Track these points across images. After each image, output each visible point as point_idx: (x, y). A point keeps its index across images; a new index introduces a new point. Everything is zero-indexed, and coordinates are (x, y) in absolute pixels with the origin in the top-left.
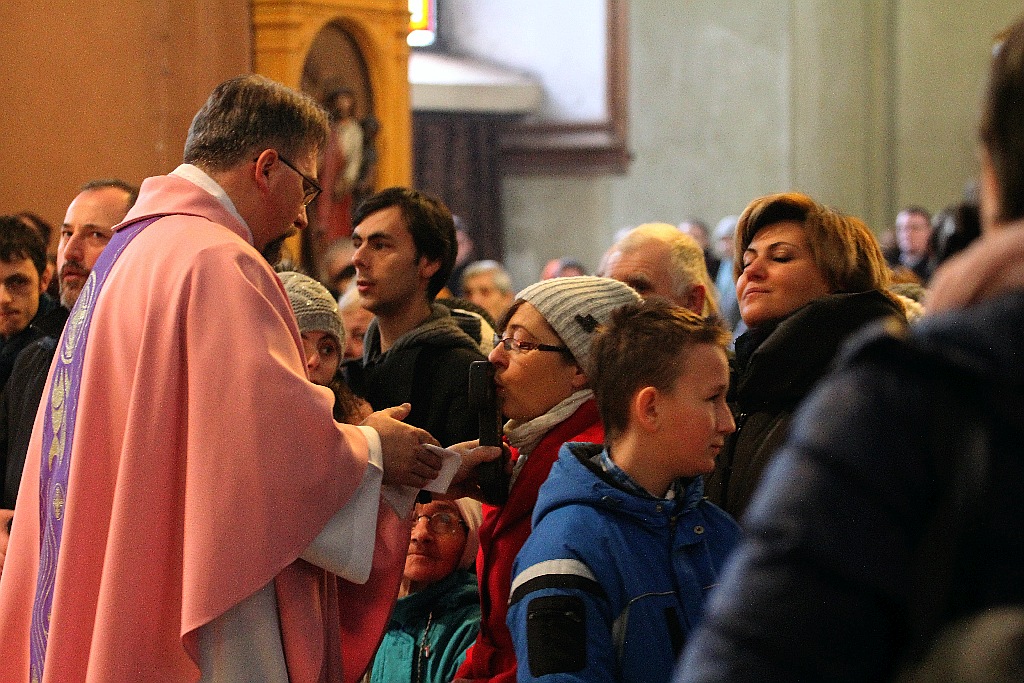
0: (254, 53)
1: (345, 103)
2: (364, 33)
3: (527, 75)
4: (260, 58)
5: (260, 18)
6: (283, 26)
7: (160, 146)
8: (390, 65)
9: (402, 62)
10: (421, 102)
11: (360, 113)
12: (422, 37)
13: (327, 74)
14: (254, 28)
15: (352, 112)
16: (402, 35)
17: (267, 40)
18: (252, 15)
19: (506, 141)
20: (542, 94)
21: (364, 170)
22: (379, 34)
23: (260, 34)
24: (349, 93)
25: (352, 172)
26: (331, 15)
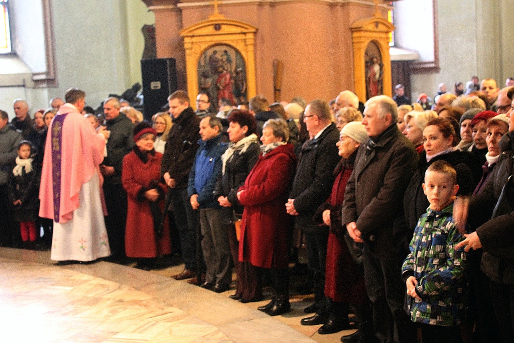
0: (353, 49)
1: (375, 60)
2: (379, 43)
3: (415, 51)
4: (355, 50)
5: (354, 41)
6: (360, 42)
7: (332, 72)
8: (386, 51)
9: (388, 49)
10: (393, 58)
11: (379, 62)
12: (391, 44)
13: (370, 53)
14: (353, 43)
15: (377, 62)
16: (388, 43)
17: (356, 46)
18: (352, 40)
19: (411, 67)
20: (419, 56)
21: (380, 75)
22: (382, 43)
23: (354, 44)
24: (376, 58)
25: (377, 76)
26: (371, 39)
